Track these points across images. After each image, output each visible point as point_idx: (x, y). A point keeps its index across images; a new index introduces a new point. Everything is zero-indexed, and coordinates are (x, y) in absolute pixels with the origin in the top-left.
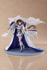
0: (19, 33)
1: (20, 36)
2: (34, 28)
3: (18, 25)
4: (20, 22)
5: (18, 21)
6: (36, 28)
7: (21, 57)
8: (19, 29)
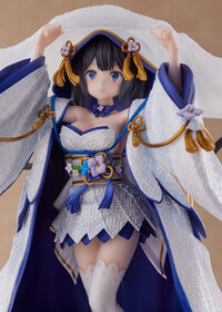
0: (93, 197)
1: (103, 236)
4: (104, 66)
5: (78, 59)
8: (92, 154)
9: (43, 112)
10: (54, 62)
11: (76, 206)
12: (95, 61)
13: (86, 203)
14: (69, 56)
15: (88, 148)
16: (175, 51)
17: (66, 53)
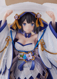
11: (22, 69)
12: (26, 20)
13: (25, 67)
14: (18, 19)
15: (26, 51)
16: (54, 19)
17: (17, 19)
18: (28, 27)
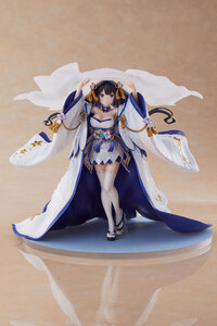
0: (105, 147)
1: (110, 162)
2: (166, 120)
3: (96, 109)
4: (107, 93)
5: (97, 90)
6: (174, 121)
7: (110, 264)
8: (105, 130)
9: (82, 114)
10: (87, 91)
11: (98, 150)
12: (104, 90)
14: (94, 89)
18: (106, 100)
